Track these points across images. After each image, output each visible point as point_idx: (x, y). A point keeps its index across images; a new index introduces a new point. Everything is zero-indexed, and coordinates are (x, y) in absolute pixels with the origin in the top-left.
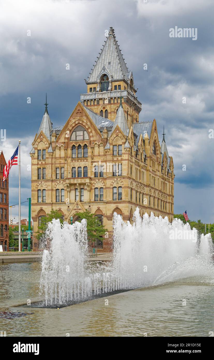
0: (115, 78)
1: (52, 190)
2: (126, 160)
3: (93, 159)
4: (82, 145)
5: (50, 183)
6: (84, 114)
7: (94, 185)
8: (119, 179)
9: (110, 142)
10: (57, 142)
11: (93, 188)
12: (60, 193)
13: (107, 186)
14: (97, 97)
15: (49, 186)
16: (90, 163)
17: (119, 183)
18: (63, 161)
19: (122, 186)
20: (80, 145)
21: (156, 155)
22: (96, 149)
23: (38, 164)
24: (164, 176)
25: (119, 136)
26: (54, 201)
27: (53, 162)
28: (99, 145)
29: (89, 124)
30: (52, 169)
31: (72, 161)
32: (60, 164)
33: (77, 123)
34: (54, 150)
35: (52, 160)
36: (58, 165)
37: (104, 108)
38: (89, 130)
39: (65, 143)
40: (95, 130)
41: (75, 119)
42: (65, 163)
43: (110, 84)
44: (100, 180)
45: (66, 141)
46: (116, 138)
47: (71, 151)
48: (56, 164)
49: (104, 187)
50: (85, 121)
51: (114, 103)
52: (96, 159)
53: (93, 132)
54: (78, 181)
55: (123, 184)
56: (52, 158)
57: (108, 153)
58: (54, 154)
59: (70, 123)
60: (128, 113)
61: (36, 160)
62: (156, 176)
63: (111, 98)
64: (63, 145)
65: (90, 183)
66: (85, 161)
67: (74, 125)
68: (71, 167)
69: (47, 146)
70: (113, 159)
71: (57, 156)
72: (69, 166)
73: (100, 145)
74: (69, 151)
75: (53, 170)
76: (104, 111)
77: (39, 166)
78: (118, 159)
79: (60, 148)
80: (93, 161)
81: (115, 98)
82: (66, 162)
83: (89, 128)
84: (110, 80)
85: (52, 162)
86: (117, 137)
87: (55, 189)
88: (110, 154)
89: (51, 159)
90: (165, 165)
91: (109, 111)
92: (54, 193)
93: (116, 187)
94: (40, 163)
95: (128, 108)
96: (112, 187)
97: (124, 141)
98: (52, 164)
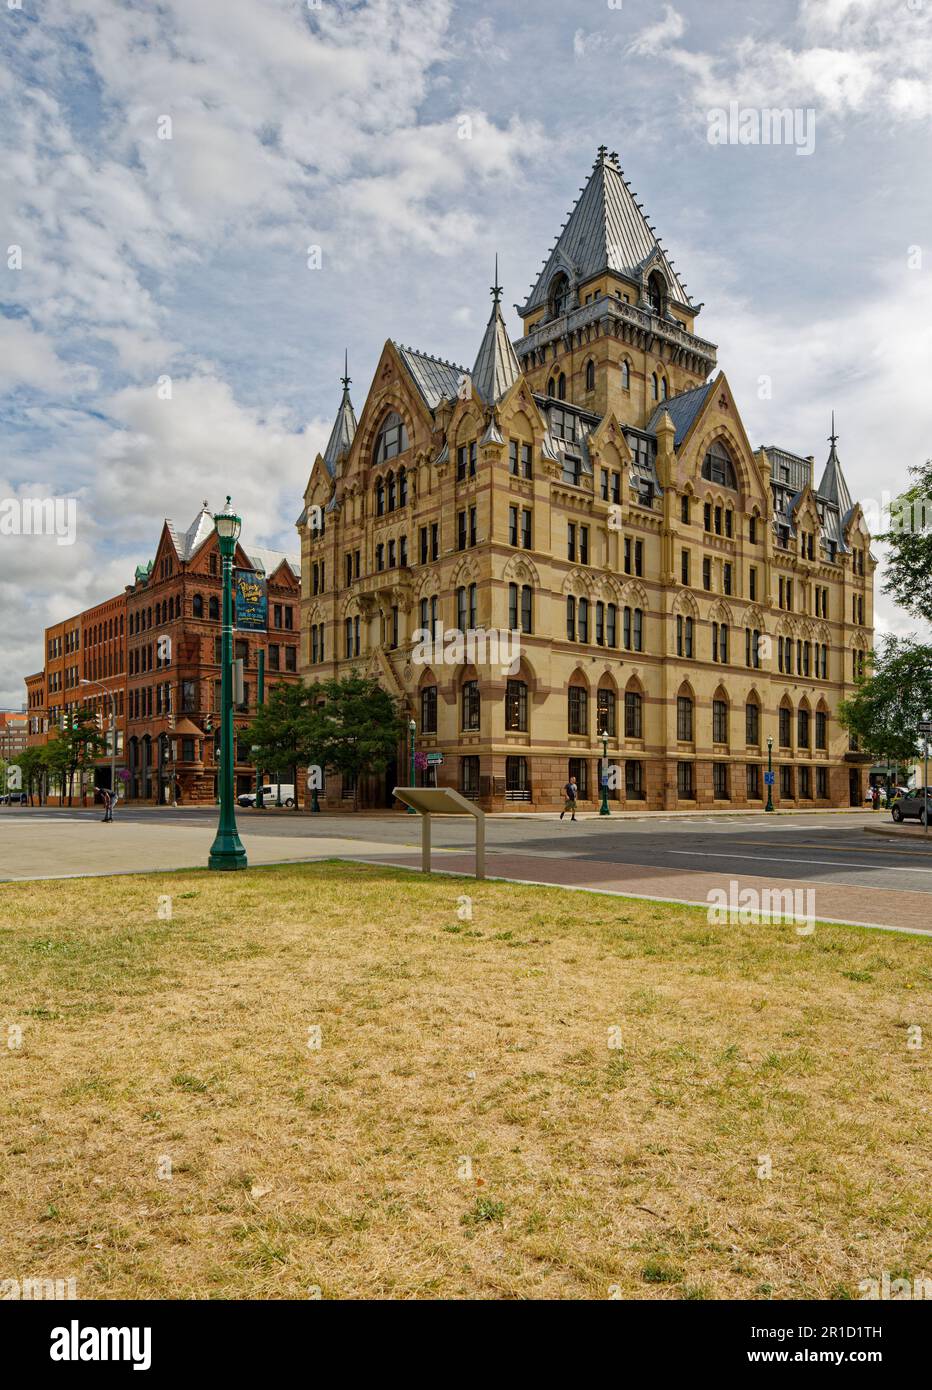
0: (587, 274)
1: (336, 622)
2: (485, 487)
3: (414, 506)
4: (395, 471)
5: (330, 603)
6: (396, 374)
7: (417, 590)
8: (469, 559)
9: (450, 438)
10: (344, 476)
11: (416, 599)
12: (353, 630)
13: (444, 588)
14: (536, 344)
15: (330, 610)
16: (410, 522)
17: (471, 567)
18: (356, 531)
19: (477, 581)
20: (391, 473)
21: (735, 488)
22: (424, 471)
23: (311, 554)
24: (800, 560)
25: (471, 411)
26: (341, 655)
27: (340, 541)
28: (428, 459)
29: (406, 398)
30: (336, 560)
31: (376, 524)
32: (352, 540)
33: (382, 405)
34: (342, 503)
35: (336, 534)
36: (348, 546)
37: (557, 369)
38: (407, 419)
39: (359, 474)
40: (419, 413)
41: (377, 396)
42: (360, 537)
43: (573, 295)
44: (431, 573)
45: (363, 467)
46: (464, 422)
47: (375, 497)
48: (344, 543)
49: (437, 593)
50: (398, 394)
51: (580, 346)
52: (423, 506)
53: (415, 419)
54: (376, 583)
55: (478, 575)
56: (337, 527)
57: (445, 478)
58: (342, 515)
59: (370, 413)
60: (631, 368)
61: (309, 541)
62: (738, 558)
63: (571, 335)
64: (356, 482)
65: (400, 584)
66: (402, 517)
67: (376, 415)
68: (375, 546)
69: (327, 494)
70: (456, 493)
71: (349, 519)
72: (369, 545)
73: (432, 458)
74: (371, 498)
75: (340, 562)
76: (556, 378)
77: (314, 559)
78: (468, 489)
79: (352, 492)
80: (416, 512)
81: (580, 331)
82: (363, 532)
83: (407, 410)
84: (571, 283)
85: (336, 539)
86: (467, 417)
87: (342, 618)
88: (449, 480)
89: (332, 532)
90: (804, 527)
91: (568, 375)
92: (341, 629)
93: (463, 588)
94: (316, 548)
95: (627, 354)
96: (452, 588)
97: (481, 423)
98: (337, 545)
